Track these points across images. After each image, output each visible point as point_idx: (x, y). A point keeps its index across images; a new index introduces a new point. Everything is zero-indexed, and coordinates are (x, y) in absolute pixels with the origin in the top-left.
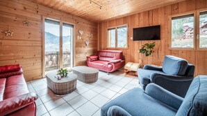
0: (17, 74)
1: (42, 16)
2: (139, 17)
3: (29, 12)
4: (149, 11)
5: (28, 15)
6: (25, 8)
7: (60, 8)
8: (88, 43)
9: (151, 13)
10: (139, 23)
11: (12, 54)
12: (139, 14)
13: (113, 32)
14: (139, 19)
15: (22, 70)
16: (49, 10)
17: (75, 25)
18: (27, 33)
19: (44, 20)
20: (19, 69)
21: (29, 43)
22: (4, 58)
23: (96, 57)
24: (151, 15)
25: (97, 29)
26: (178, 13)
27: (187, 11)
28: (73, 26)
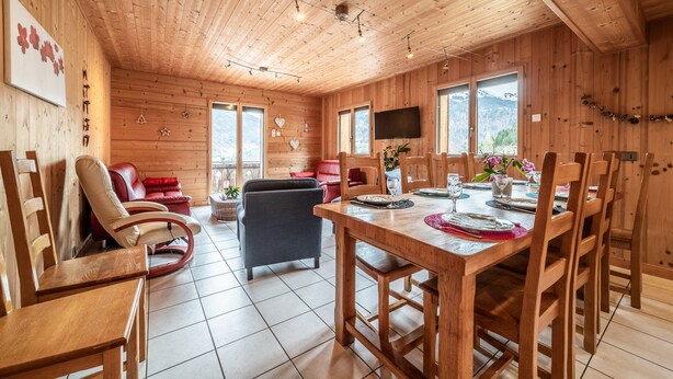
0: (174, 190)
1: (207, 99)
2: (389, 87)
3: (190, 96)
4: (404, 75)
5: (189, 102)
6: (185, 92)
7: (237, 83)
8: (295, 144)
9: (407, 79)
10: (389, 101)
11: (168, 163)
12: (389, 80)
13: (346, 119)
14: (389, 90)
15: (180, 186)
16: (220, 88)
17: (266, 108)
18: (187, 129)
19: (211, 106)
20: (176, 183)
21: (189, 146)
22: (160, 168)
23: (312, 174)
24: (407, 84)
25: (320, 113)
26: (447, 81)
27: (461, 78)
28: (263, 110)
